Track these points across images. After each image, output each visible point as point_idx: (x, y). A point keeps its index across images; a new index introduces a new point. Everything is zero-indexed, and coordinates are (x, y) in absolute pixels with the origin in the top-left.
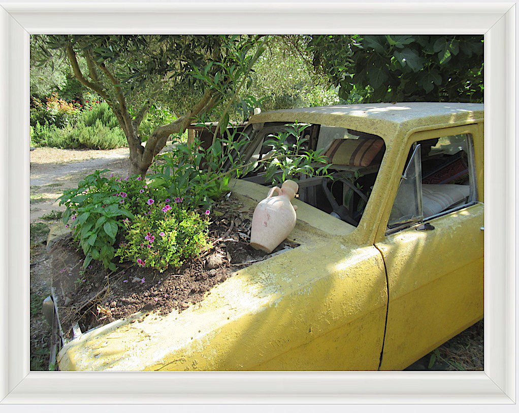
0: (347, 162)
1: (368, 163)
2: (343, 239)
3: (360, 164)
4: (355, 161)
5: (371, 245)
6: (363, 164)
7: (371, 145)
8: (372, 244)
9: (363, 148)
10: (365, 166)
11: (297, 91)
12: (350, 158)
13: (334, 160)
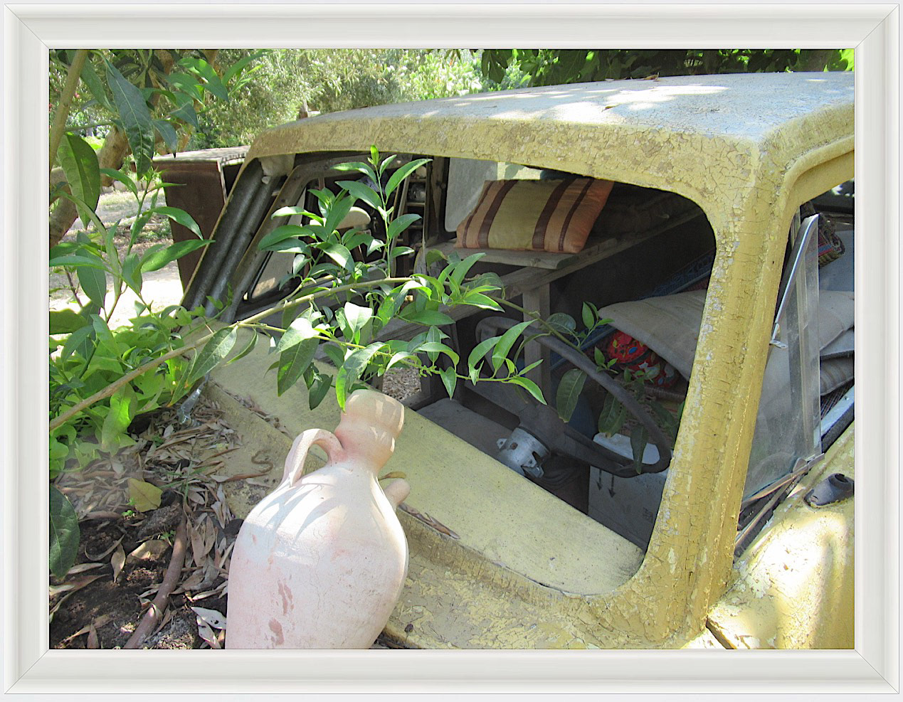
0: (527, 242)
1: (582, 244)
2: (590, 611)
3: (561, 247)
4: (547, 238)
5: (701, 631)
6: (570, 247)
7: (583, 195)
8: (703, 627)
9: (564, 204)
10: (574, 251)
11: (389, 69)
12: (533, 231)
13: (494, 238)
